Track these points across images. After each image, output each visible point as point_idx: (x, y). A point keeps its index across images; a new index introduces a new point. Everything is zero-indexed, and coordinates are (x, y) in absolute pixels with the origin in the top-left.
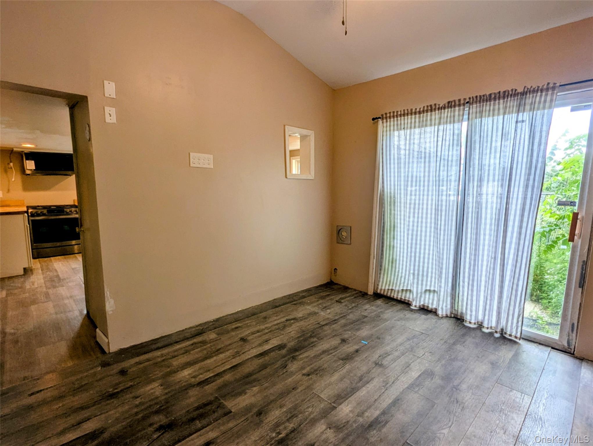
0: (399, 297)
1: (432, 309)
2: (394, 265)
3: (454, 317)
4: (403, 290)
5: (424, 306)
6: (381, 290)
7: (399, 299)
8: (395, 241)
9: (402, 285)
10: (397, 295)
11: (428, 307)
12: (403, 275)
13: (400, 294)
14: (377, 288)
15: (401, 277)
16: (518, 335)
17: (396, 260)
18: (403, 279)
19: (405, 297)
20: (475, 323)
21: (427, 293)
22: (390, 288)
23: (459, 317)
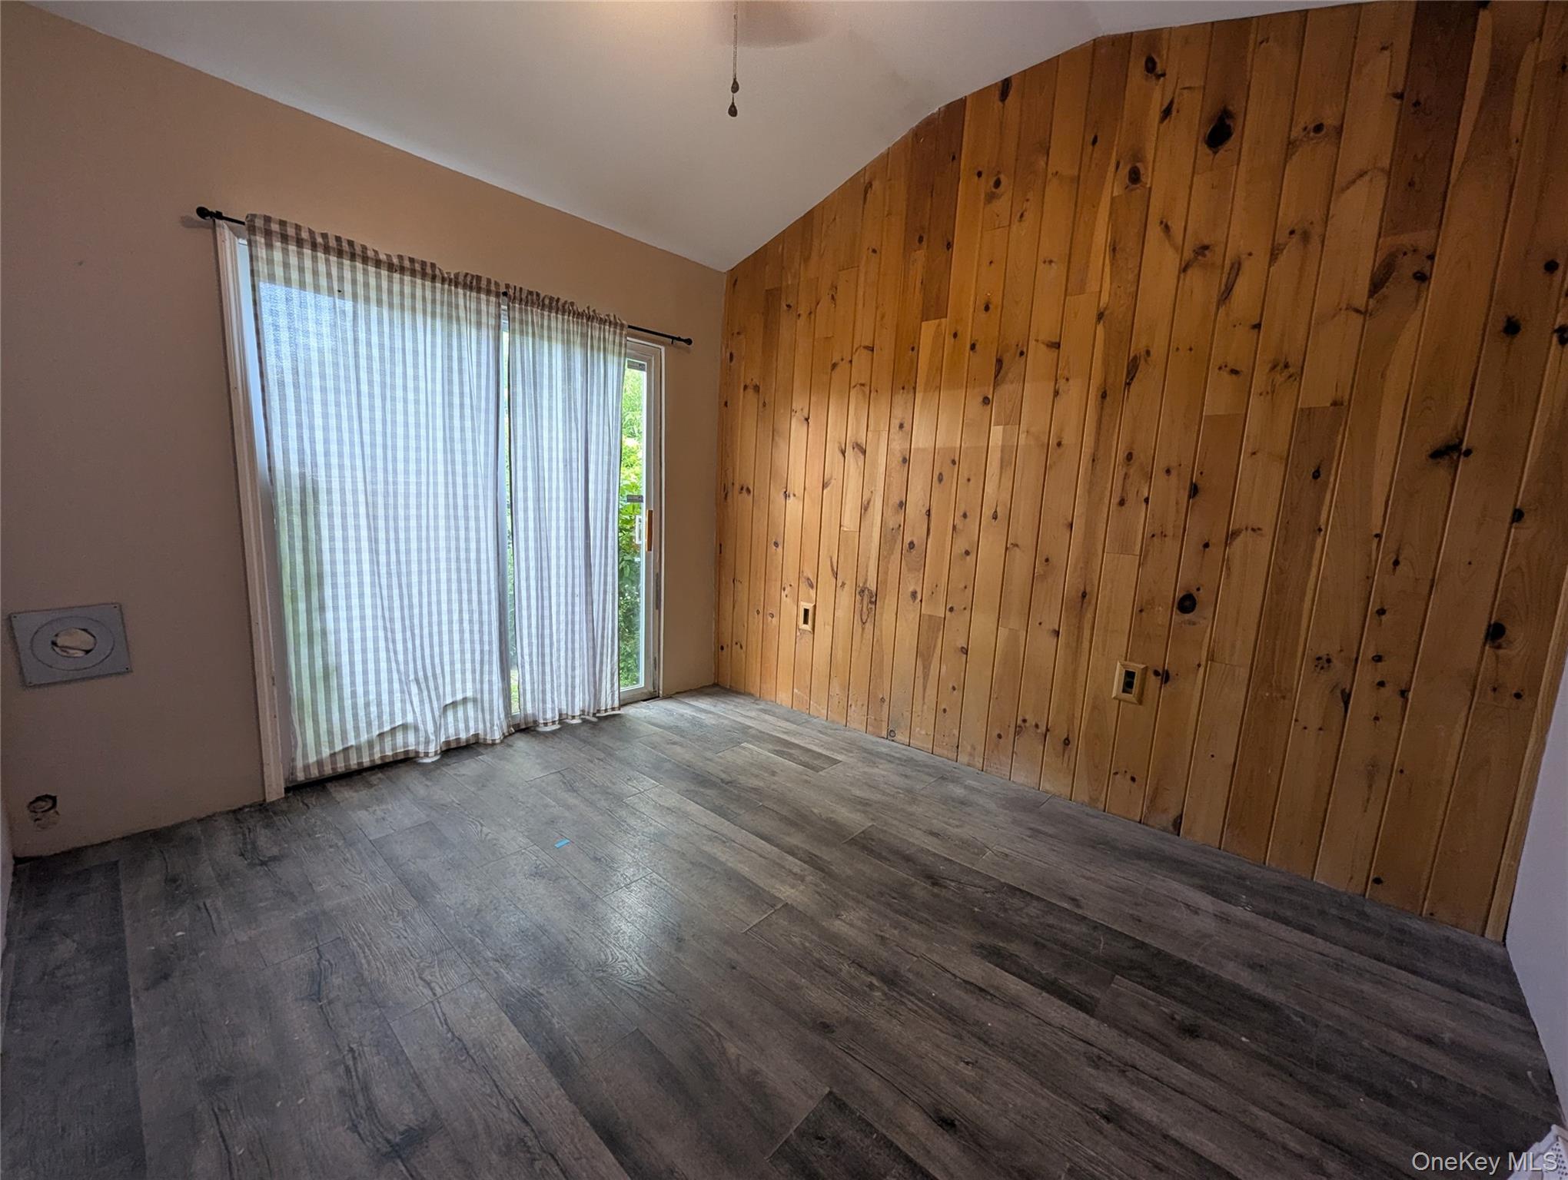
0: (377, 756)
1: (468, 740)
2: (334, 683)
3: (516, 731)
4: (381, 735)
5: (447, 743)
6: (307, 768)
7: (378, 762)
8: (329, 615)
9: (375, 723)
10: (371, 755)
11: (458, 740)
12: (372, 697)
13: (377, 749)
14: (293, 769)
15: (367, 705)
16: (616, 704)
17: (338, 668)
18: (373, 709)
19: (394, 747)
20: (554, 722)
21: (450, 714)
22: (339, 747)
23: (523, 727)
